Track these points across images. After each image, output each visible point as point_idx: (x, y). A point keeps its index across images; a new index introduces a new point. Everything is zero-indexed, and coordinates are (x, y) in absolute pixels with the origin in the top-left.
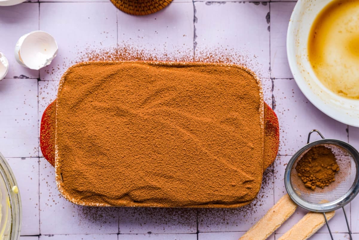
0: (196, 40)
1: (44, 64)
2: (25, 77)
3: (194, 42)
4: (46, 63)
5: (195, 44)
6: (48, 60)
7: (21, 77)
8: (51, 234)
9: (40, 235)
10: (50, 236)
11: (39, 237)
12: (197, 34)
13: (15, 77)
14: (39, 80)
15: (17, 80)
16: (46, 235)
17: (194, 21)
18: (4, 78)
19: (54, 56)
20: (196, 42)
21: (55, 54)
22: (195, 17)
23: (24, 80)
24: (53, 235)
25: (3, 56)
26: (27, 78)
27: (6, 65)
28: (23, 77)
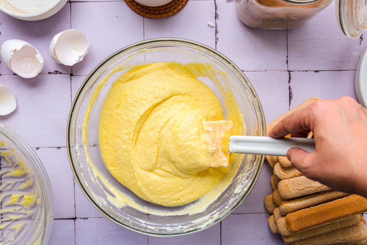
0: (218, 36)
1: (77, 60)
2: (58, 73)
3: (216, 38)
4: (79, 59)
5: (217, 39)
6: (80, 57)
7: (55, 72)
8: (86, 217)
9: (76, 218)
10: (84, 219)
11: (75, 220)
12: (218, 30)
13: (50, 73)
14: (72, 75)
15: (51, 75)
16: (81, 218)
17: (216, 18)
18: (40, 74)
19: (86, 52)
20: (218, 38)
21: (87, 51)
22: (216, 13)
23: (58, 75)
24: (87, 218)
25: (38, 53)
26: (60, 73)
27: (42, 62)
28: (56, 72)
